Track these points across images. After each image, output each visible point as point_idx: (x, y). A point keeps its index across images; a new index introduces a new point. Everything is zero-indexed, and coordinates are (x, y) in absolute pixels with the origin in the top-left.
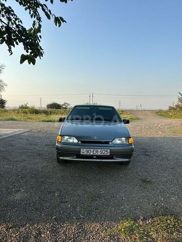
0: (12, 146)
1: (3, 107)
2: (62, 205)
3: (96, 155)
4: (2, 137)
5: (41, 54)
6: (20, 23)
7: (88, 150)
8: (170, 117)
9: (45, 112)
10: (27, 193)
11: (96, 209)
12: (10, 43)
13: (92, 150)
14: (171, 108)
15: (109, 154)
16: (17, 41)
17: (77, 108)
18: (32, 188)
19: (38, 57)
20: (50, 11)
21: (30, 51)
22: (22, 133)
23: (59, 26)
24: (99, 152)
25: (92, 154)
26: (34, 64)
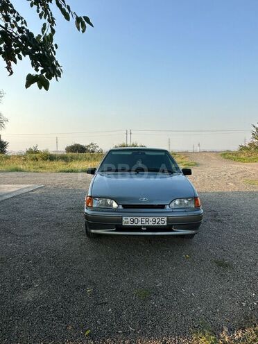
0: (18, 211)
1: (3, 152)
2: (99, 309)
3: (146, 227)
4: (3, 199)
5: (58, 74)
6: (24, 25)
7: (134, 218)
8: (243, 161)
9: (64, 158)
10: (43, 289)
11: (153, 315)
12: (9, 57)
13: (140, 218)
14: (243, 148)
15: (165, 224)
16: (21, 53)
17: (113, 153)
18: (50, 280)
19: (54, 78)
20: (68, 7)
21: (40, 68)
22: (32, 191)
23: (83, 32)
24: (151, 221)
25: (139, 224)
26: (47, 88)
